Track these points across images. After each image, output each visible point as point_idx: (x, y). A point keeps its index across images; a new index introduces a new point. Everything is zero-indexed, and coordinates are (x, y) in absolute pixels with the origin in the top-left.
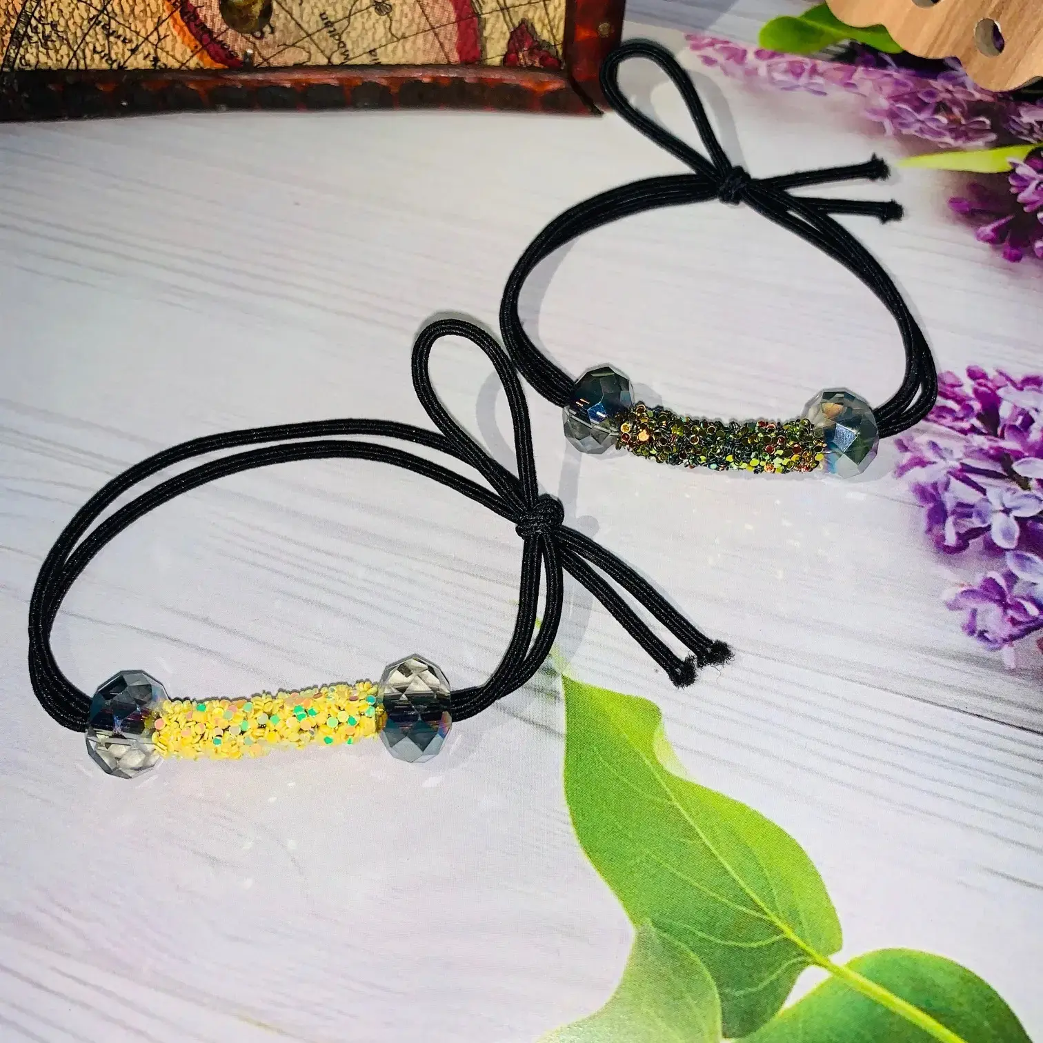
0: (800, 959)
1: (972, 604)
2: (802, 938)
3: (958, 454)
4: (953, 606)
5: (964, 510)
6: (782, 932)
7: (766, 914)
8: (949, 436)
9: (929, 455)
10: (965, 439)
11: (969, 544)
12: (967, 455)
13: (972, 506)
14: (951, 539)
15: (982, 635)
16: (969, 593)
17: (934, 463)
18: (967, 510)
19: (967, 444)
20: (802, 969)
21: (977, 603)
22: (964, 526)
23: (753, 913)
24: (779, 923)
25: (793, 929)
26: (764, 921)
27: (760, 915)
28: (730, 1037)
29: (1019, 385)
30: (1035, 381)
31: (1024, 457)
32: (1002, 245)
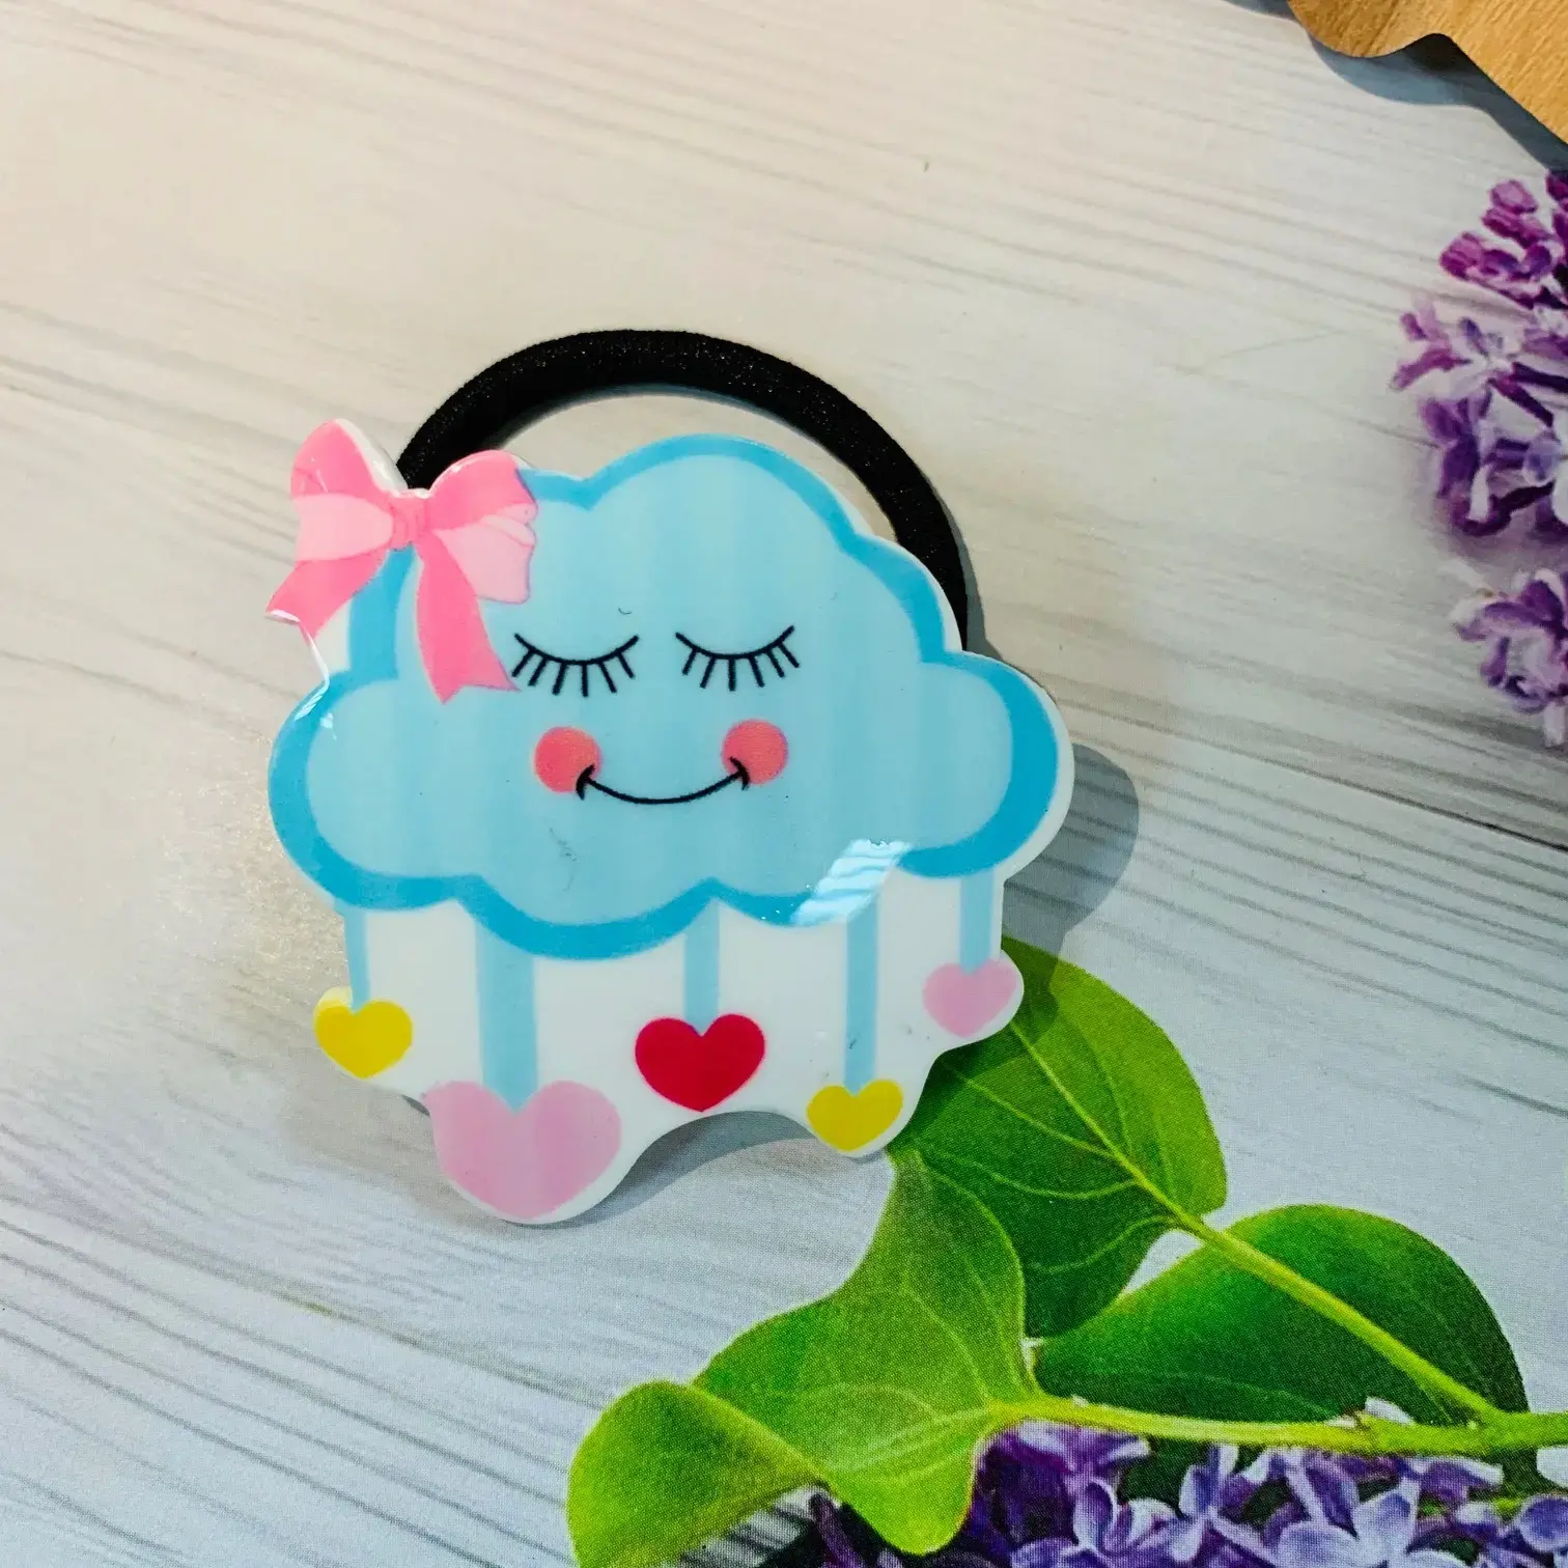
0: (1155, 1219)
1: (1502, 628)
2: (1163, 1188)
3: (1512, 345)
4: (1469, 632)
5: (1511, 453)
6: (1130, 1176)
7: (1105, 1147)
8: (1502, 312)
9: (1460, 345)
10: (1526, 317)
11: (1508, 519)
12: (1526, 348)
13: (1524, 447)
14: (1480, 507)
15: (1513, 686)
16: (1500, 609)
17: (1466, 362)
18: (1515, 454)
19: (1529, 326)
20: (1157, 1235)
21: (1512, 626)
22: (1506, 484)
23: (1084, 1146)
24: (1125, 1163)
25: (1148, 1173)
26: (1102, 1158)
27: (1094, 1149)
28: (1037, 1335)
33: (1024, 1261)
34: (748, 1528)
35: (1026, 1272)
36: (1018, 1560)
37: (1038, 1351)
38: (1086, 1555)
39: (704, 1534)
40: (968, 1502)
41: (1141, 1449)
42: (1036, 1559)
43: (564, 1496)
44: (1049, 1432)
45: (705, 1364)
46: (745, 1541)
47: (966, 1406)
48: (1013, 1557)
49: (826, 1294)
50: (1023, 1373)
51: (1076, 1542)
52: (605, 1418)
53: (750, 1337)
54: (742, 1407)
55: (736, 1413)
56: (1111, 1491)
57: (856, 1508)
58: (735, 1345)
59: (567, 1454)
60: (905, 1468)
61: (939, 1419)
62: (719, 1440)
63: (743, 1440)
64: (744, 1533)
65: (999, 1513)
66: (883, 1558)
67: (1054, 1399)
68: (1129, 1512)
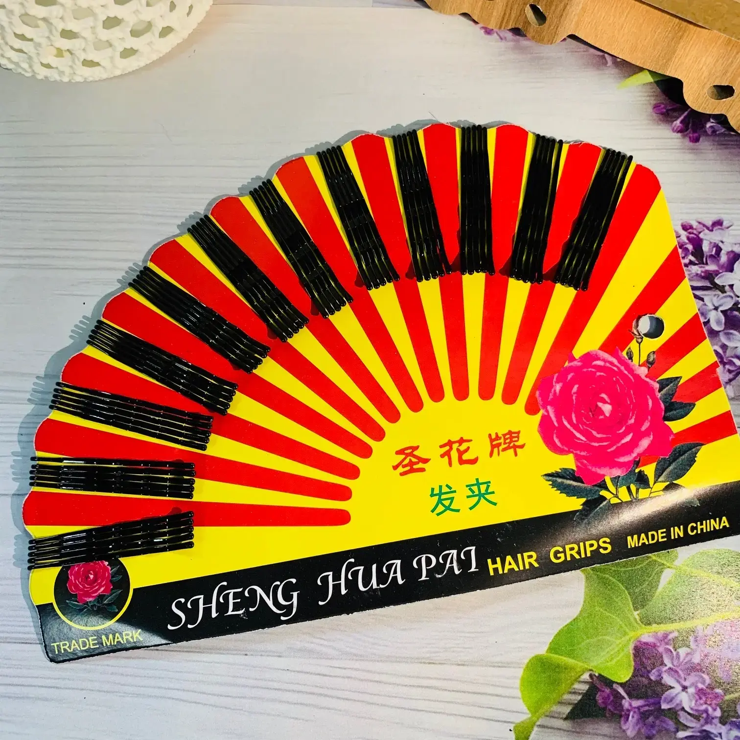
0: (661, 567)
20: (662, 572)
28: (637, 611)
29: (711, 228)
30: (718, 223)
31: (720, 273)
32: (688, 132)
33: (627, 590)
34: (574, 689)
35: (629, 593)
36: (652, 675)
37: (639, 614)
38: (670, 668)
39: (562, 694)
40: (633, 663)
41: (676, 634)
42: (657, 673)
43: (519, 695)
44: (649, 636)
45: (548, 646)
46: (575, 693)
47: (624, 635)
48: (650, 675)
49: (575, 616)
50: (637, 622)
51: (666, 666)
52: (524, 670)
53: (558, 634)
54: (561, 655)
55: (560, 657)
56: (671, 648)
57: (603, 674)
58: (554, 638)
59: (518, 683)
60: (612, 659)
61: (618, 642)
62: (558, 666)
63: (565, 664)
64: (573, 691)
65: (642, 664)
66: (615, 686)
67: (648, 627)
68: (678, 652)
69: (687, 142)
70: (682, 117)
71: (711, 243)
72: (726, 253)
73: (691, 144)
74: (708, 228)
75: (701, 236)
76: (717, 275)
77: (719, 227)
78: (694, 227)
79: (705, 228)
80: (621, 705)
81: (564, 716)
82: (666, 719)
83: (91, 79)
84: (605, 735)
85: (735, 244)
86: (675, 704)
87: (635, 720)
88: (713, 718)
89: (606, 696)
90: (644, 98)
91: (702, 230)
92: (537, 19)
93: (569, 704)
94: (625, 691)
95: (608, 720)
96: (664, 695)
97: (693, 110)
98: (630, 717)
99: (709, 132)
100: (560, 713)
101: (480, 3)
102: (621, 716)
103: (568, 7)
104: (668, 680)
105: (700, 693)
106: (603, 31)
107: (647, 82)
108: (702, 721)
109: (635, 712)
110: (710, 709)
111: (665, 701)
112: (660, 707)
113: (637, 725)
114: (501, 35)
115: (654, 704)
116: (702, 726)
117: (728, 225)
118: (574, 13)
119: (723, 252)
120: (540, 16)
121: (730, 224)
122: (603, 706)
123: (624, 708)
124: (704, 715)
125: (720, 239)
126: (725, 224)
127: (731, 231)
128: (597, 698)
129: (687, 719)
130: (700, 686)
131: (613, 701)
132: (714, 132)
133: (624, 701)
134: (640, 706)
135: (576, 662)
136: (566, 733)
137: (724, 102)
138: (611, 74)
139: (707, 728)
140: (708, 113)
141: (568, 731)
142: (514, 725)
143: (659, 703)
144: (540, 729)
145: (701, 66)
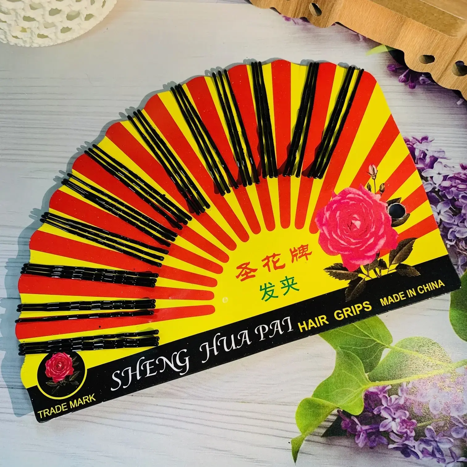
0: (382, 347)
2: (382, 341)
6: (376, 341)
7: (370, 337)
20: (383, 350)
24: (374, 339)
25: (379, 340)
26: (371, 339)
27: (368, 338)
28: (367, 373)
29: (420, 142)
30: (425, 139)
31: (425, 169)
32: (408, 82)
33: (362, 360)
34: (328, 419)
35: (363, 362)
36: (375, 411)
37: (368, 375)
38: (386, 407)
39: (321, 422)
40: (364, 404)
41: (390, 387)
42: (377, 410)
43: (295, 422)
44: (374, 388)
45: (313, 393)
46: (328, 421)
47: (359, 388)
48: (374, 411)
49: (330, 375)
50: (367, 380)
51: (383, 406)
52: (298, 407)
53: (319, 386)
55: (321, 400)
56: (387, 395)
57: (345, 410)
58: (317, 388)
59: (294, 415)
60: (351, 401)
61: (355, 391)
62: (319, 405)
63: (323, 404)
64: (328, 420)
65: (369, 404)
66: (352, 417)
67: (373, 383)
68: (391, 398)
69: (408, 89)
70: (405, 73)
71: (420, 150)
72: (429, 157)
73: (410, 89)
74: (419, 142)
75: (415, 146)
76: (423, 171)
77: (426, 141)
78: (411, 140)
79: (417, 142)
80: (356, 429)
81: (322, 435)
82: (383, 437)
83: (43, 46)
84: (345, 446)
85: (435, 152)
86: (388, 429)
87: (363, 438)
88: (410, 437)
89: (347, 423)
90: (381, 61)
91: (415, 142)
92: (316, 12)
93: (325, 427)
94: (359, 421)
95: (347, 438)
96: (382, 423)
97: (410, 70)
98: (361, 435)
99: (421, 82)
100: (319, 433)
101: (282, 2)
102: (355, 435)
103: (335, 5)
104: (384, 414)
105: (403, 421)
106: (356, 20)
107: (383, 51)
108: (404, 439)
109: (364, 433)
110: (408, 431)
111: (382, 427)
112: (379, 430)
113: (365, 440)
114: (296, 21)
115: (375, 428)
116: (404, 441)
117: (431, 140)
118: (338, 9)
119: (427, 156)
120: (319, 11)
121: (433, 139)
122: (344, 429)
123: (358, 431)
124: (405, 435)
125: (426, 148)
126: (430, 139)
127: (432, 144)
128: (341, 424)
129: (394, 437)
130: (403, 418)
131: (351, 426)
132: (424, 82)
133: (357, 426)
134: (366, 429)
135: (330, 403)
136: (322, 444)
137: (429, 65)
138: (362, 46)
139: (407, 442)
140: (419, 71)
141: (323, 444)
142: (291, 440)
143: (378, 428)
144: (307, 442)
145: (414, 43)
